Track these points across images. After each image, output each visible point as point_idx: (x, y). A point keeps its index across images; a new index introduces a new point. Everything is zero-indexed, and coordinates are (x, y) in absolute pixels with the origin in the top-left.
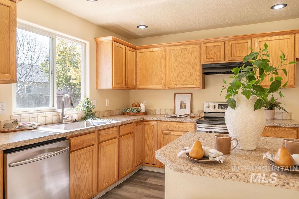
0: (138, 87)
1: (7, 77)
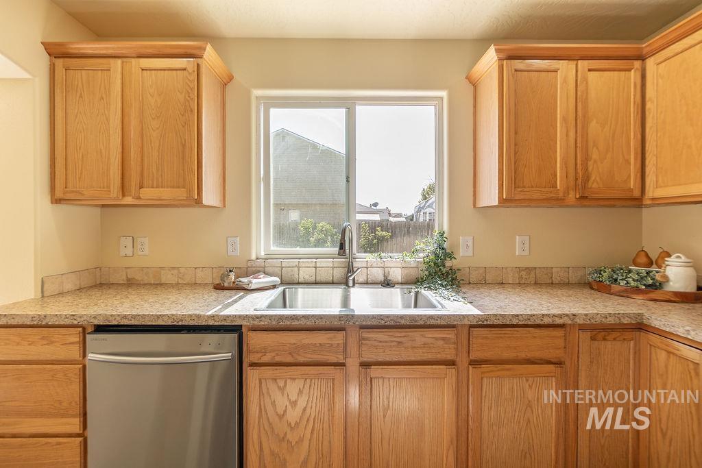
0: (651, 192)
1: (181, 193)
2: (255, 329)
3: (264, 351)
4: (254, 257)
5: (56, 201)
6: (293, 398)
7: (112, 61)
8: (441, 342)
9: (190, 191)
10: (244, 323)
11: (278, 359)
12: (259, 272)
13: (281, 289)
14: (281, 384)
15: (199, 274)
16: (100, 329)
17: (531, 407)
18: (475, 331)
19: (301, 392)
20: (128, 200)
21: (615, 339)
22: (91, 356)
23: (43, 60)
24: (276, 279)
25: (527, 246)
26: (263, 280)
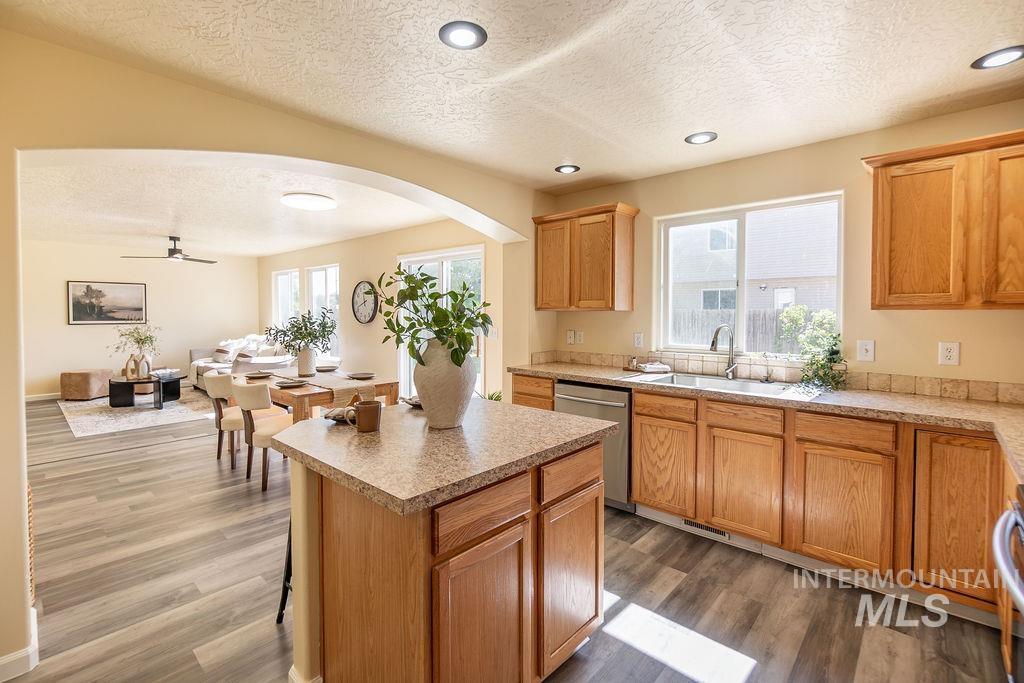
1: (602, 303)
2: (639, 392)
3: (644, 406)
4: (653, 349)
5: (538, 309)
6: (662, 439)
7: (564, 222)
8: (768, 419)
9: (607, 302)
10: (632, 387)
11: (652, 413)
12: (656, 361)
13: (671, 374)
14: (654, 428)
15: (615, 360)
16: (561, 381)
17: (857, 488)
18: (800, 415)
19: (666, 437)
20: (573, 308)
21: (962, 445)
22: (556, 395)
23: (531, 226)
24: (668, 368)
25: (955, 354)
26: (657, 366)
